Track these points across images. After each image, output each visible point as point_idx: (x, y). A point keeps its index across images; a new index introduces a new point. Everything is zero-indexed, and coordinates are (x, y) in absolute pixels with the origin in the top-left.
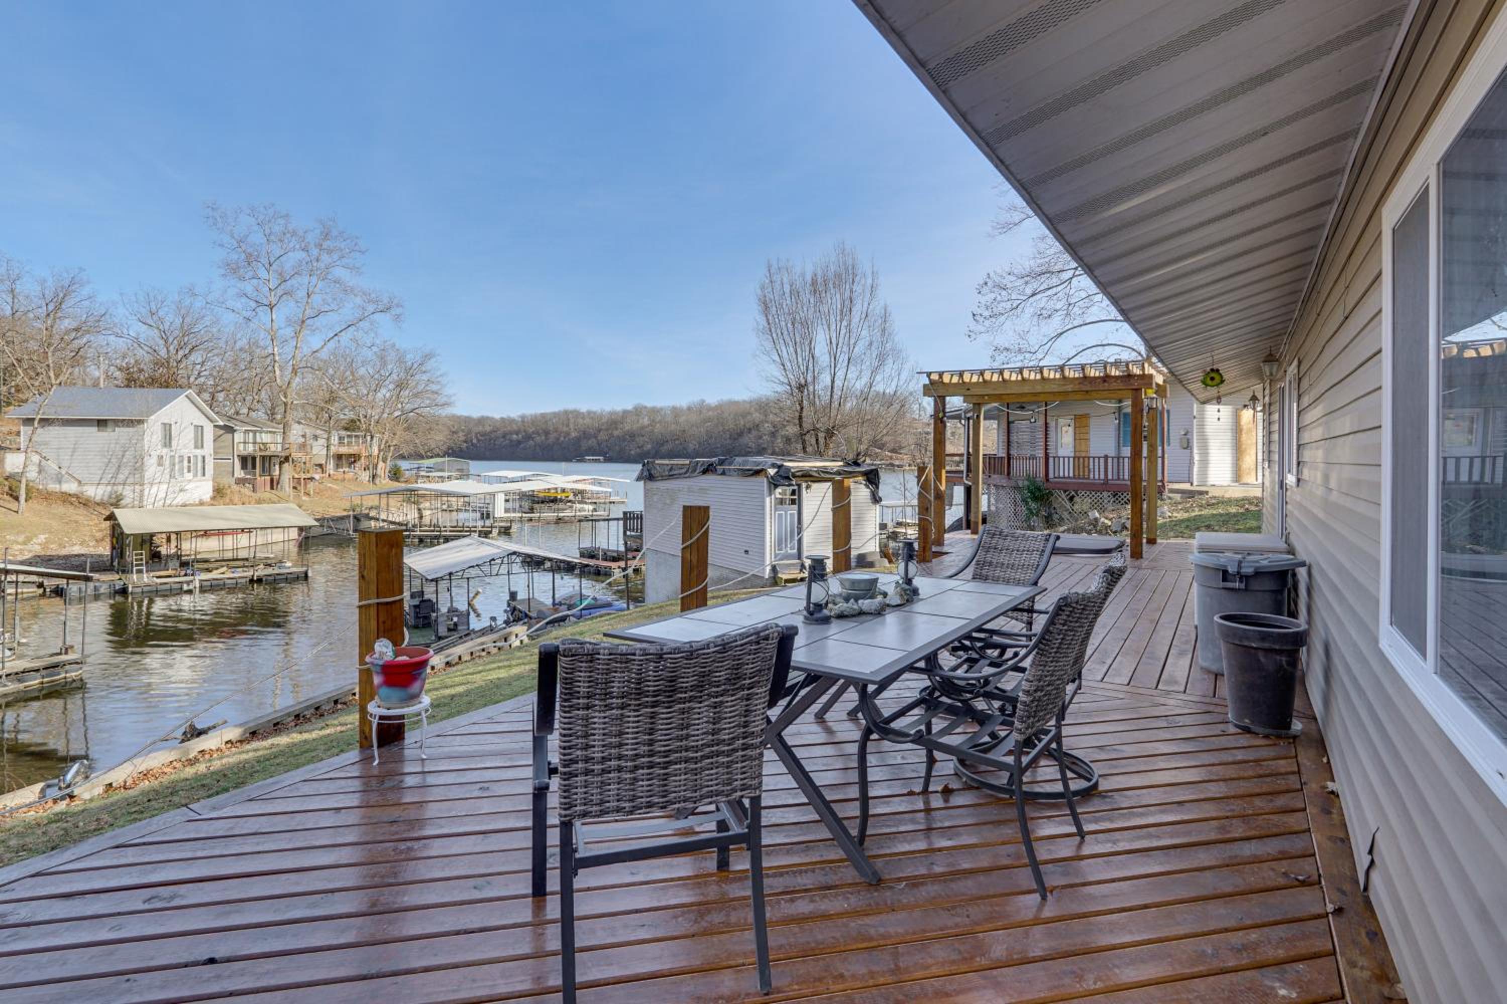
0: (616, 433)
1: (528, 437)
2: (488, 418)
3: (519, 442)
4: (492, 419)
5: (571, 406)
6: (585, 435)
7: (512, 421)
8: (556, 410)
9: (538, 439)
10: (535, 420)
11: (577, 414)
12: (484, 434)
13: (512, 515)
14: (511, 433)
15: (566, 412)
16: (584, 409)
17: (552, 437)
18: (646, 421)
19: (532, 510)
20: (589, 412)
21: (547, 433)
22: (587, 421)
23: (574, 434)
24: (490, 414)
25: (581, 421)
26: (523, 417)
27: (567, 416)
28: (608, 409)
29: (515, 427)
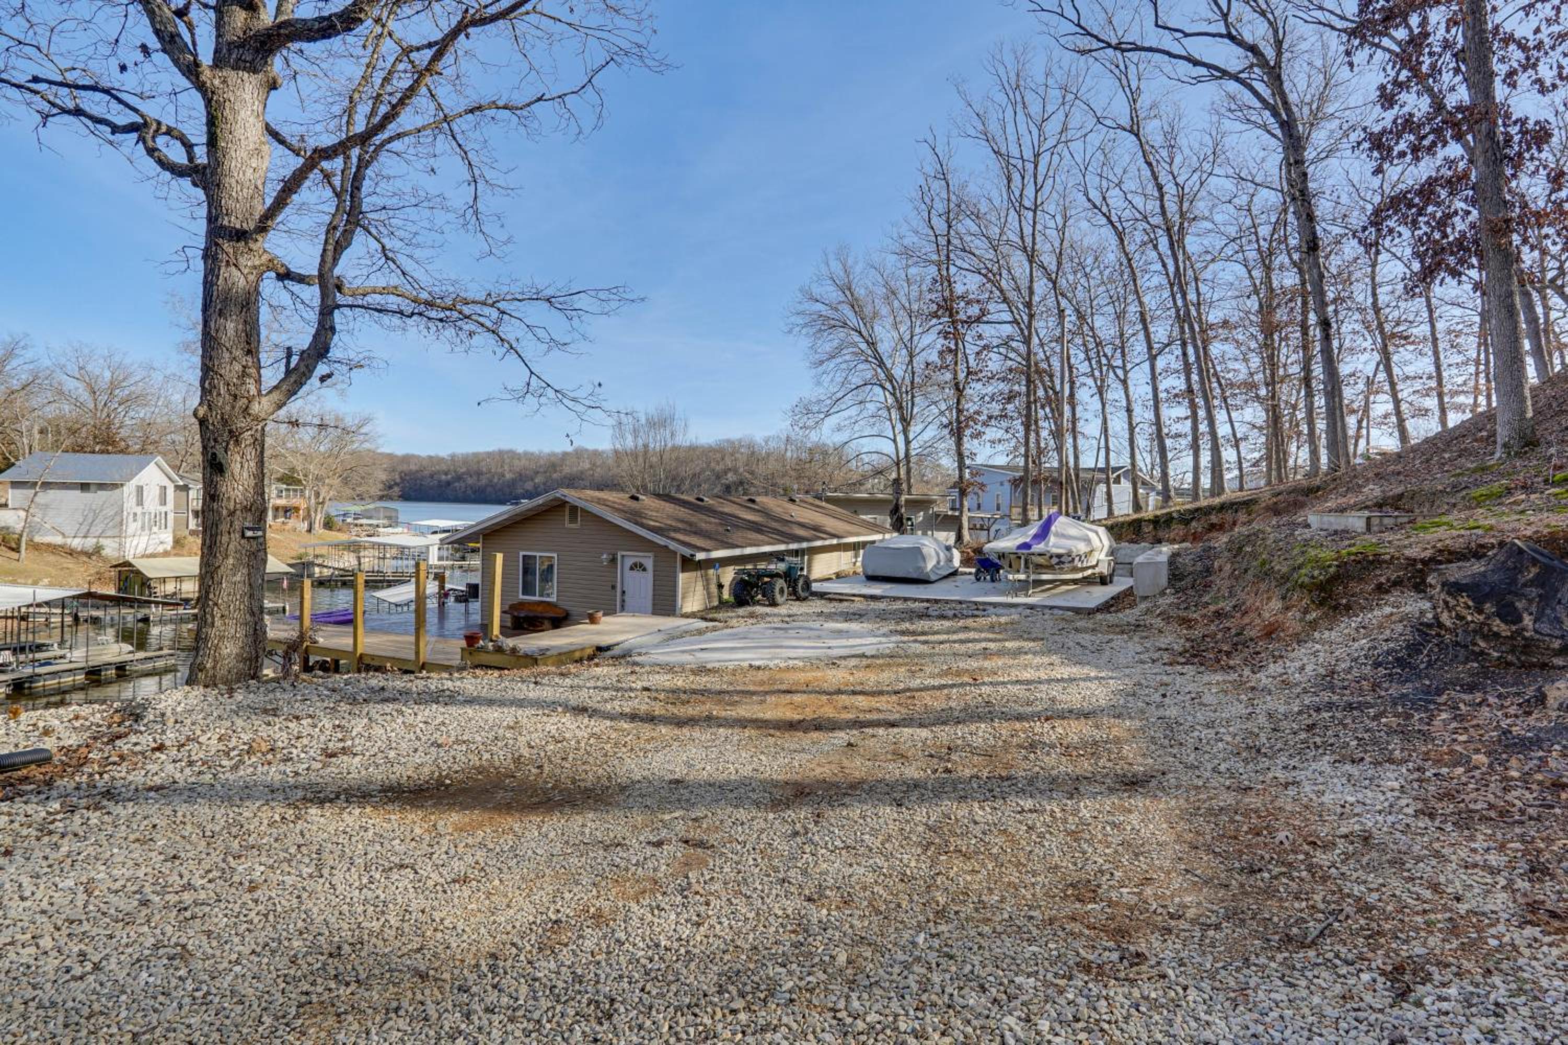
0: (555, 476)
1: (459, 478)
2: (413, 456)
3: (448, 483)
4: (418, 457)
5: (505, 446)
6: (521, 477)
7: (441, 460)
8: (490, 449)
9: (470, 481)
10: (466, 460)
11: (513, 454)
12: (411, 473)
13: (445, 563)
14: (439, 472)
15: (501, 453)
16: (520, 450)
17: (484, 481)
18: (587, 465)
19: (463, 558)
20: (526, 453)
21: (479, 474)
22: (524, 462)
23: (508, 476)
24: (416, 453)
25: (516, 462)
26: (453, 456)
27: (501, 456)
28: (547, 450)
29: (444, 468)
